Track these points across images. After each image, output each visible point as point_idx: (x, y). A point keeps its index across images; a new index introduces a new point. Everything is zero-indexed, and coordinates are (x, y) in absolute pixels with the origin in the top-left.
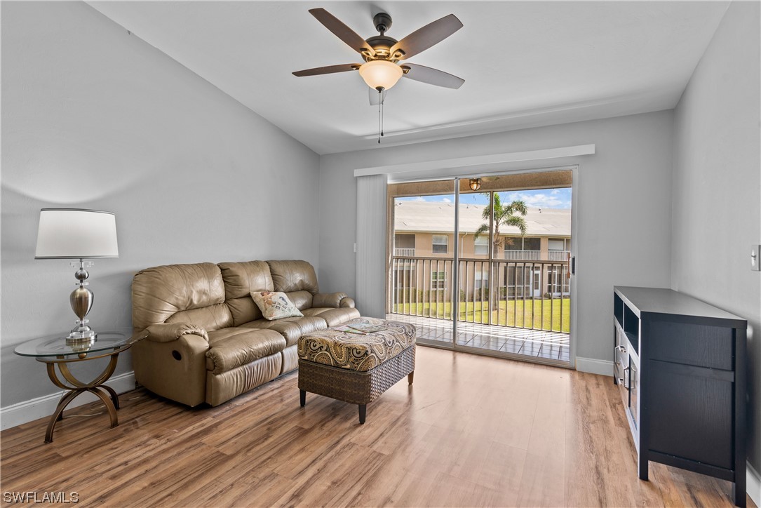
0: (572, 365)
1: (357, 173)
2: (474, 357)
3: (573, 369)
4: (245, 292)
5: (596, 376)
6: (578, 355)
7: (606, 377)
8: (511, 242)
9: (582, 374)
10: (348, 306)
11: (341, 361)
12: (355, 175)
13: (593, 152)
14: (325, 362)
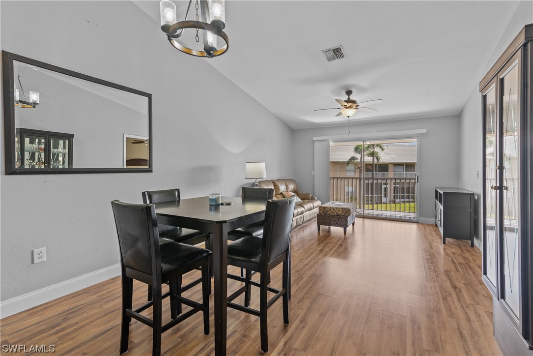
0: (418, 221)
1: (314, 139)
2: (373, 220)
3: (418, 223)
4: (280, 192)
5: (428, 224)
6: (420, 217)
7: (432, 225)
8: (370, 167)
9: (422, 224)
10: (315, 199)
11: (339, 213)
12: (314, 140)
13: (426, 132)
14: (333, 214)
